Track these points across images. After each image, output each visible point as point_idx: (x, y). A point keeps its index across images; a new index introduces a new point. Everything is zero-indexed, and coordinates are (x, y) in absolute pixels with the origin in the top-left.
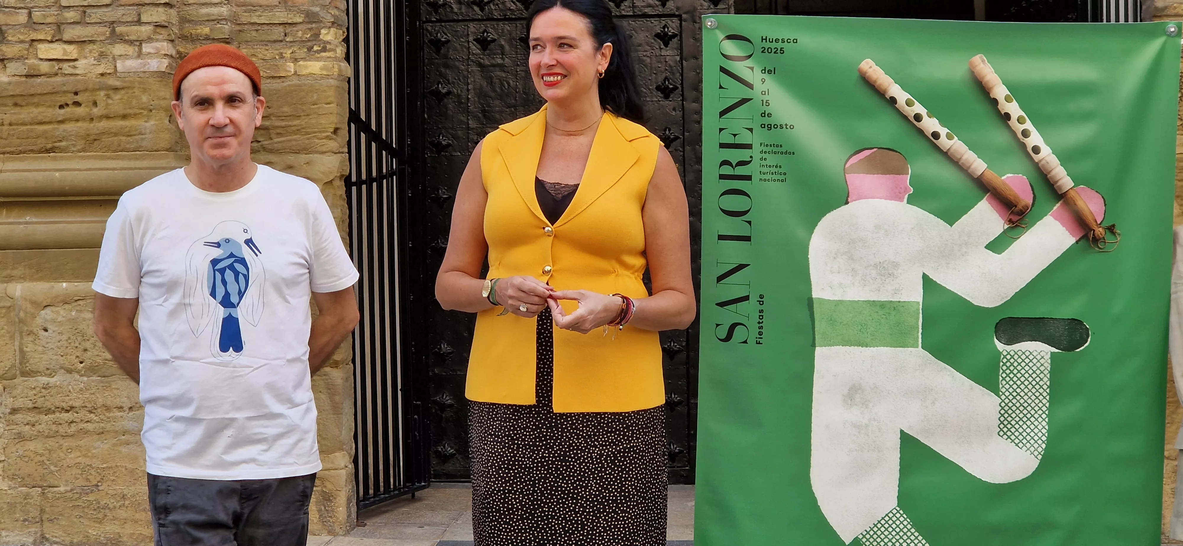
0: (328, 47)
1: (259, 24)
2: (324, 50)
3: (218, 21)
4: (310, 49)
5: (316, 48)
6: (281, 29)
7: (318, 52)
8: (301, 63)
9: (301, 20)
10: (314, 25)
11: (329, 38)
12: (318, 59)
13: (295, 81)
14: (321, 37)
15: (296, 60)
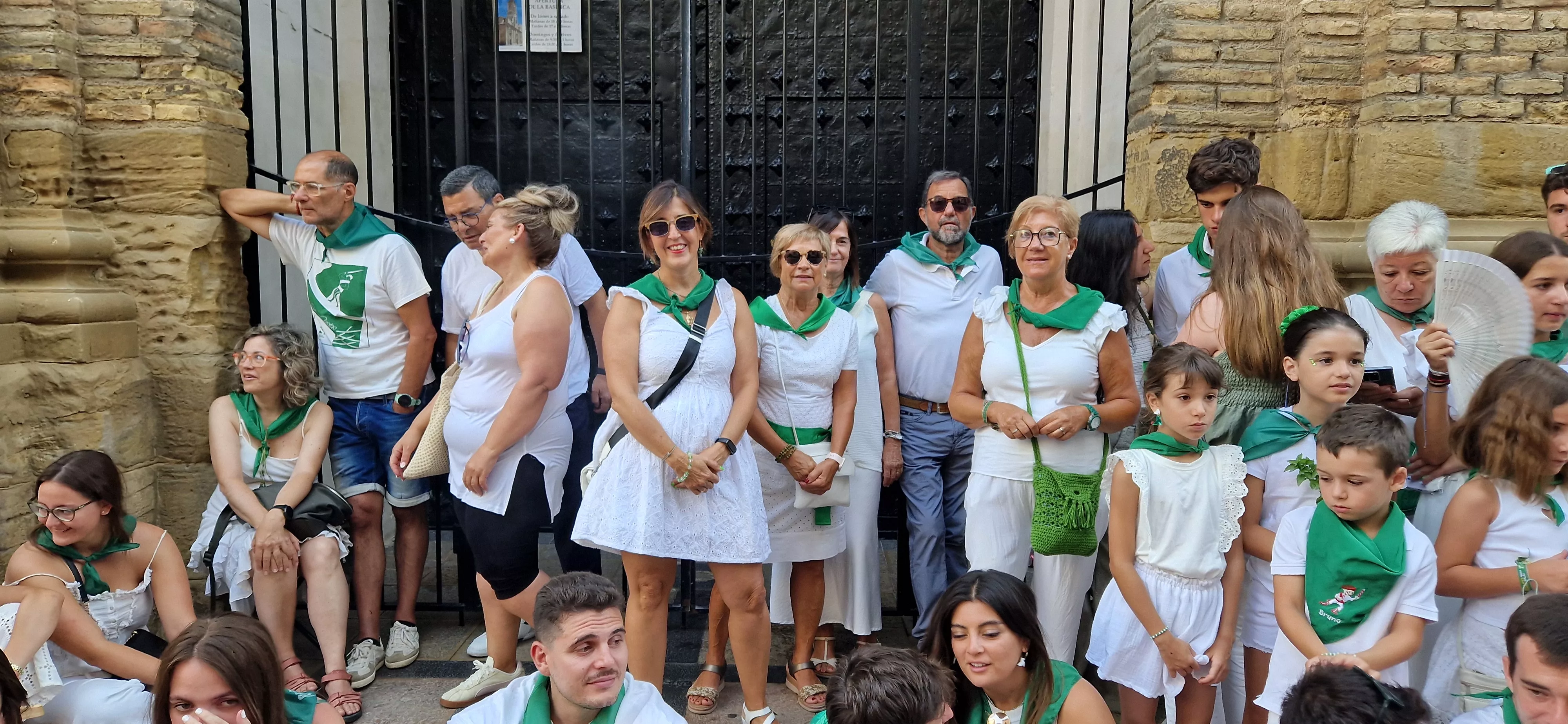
0: (192, 87)
1: (108, 57)
2: (187, 90)
3: (43, 47)
4: (170, 89)
5: (177, 88)
6: (134, 64)
7: (179, 92)
8: (160, 105)
9: (156, 53)
10: (174, 61)
11: (193, 77)
12: (181, 102)
13: (154, 127)
14: (183, 74)
15: (153, 103)
